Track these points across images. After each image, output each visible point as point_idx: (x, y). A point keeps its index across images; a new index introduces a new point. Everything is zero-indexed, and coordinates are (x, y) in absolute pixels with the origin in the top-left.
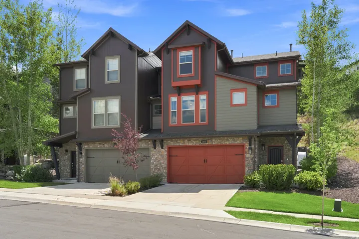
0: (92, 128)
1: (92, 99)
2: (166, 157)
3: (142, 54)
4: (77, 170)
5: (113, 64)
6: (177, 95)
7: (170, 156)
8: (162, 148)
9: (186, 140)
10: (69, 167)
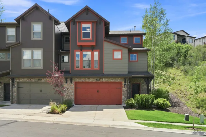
0: (22, 68)
1: (22, 49)
2: (74, 89)
3: (57, 23)
4: (11, 96)
5: (37, 28)
6: (80, 51)
7: (76, 88)
8: (71, 83)
9: (87, 79)
10: (2, 94)
